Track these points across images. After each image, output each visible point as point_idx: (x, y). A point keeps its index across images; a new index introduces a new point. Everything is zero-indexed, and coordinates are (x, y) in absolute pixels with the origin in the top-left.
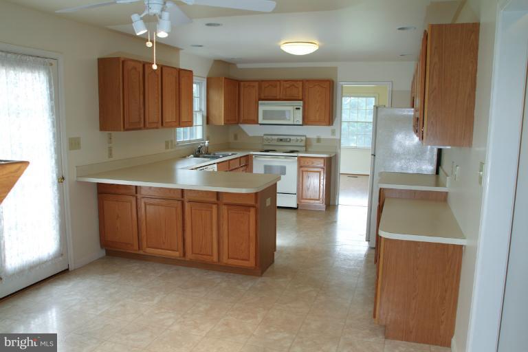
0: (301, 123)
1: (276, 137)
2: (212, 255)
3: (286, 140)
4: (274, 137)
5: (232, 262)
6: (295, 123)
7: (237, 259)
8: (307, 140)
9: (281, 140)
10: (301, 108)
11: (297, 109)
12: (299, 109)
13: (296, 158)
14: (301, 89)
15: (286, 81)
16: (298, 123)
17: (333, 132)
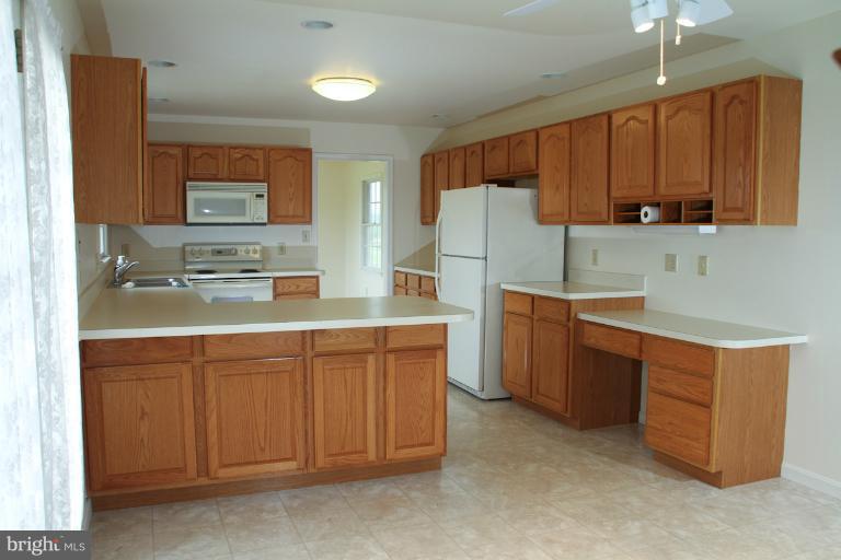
0: (265, 220)
1: (210, 248)
2: (365, 451)
3: (229, 252)
4: (205, 248)
5: (405, 454)
6: (256, 221)
7: (413, 446)
8: (265, 251)
9: (219, 252)
10: (266, 194)
11: (257, 196)
12: (262, 196)
13: (271, 280)
14: (261, 163)
15: (235, 148)
16: (260, 221)
17: (305, 237)
